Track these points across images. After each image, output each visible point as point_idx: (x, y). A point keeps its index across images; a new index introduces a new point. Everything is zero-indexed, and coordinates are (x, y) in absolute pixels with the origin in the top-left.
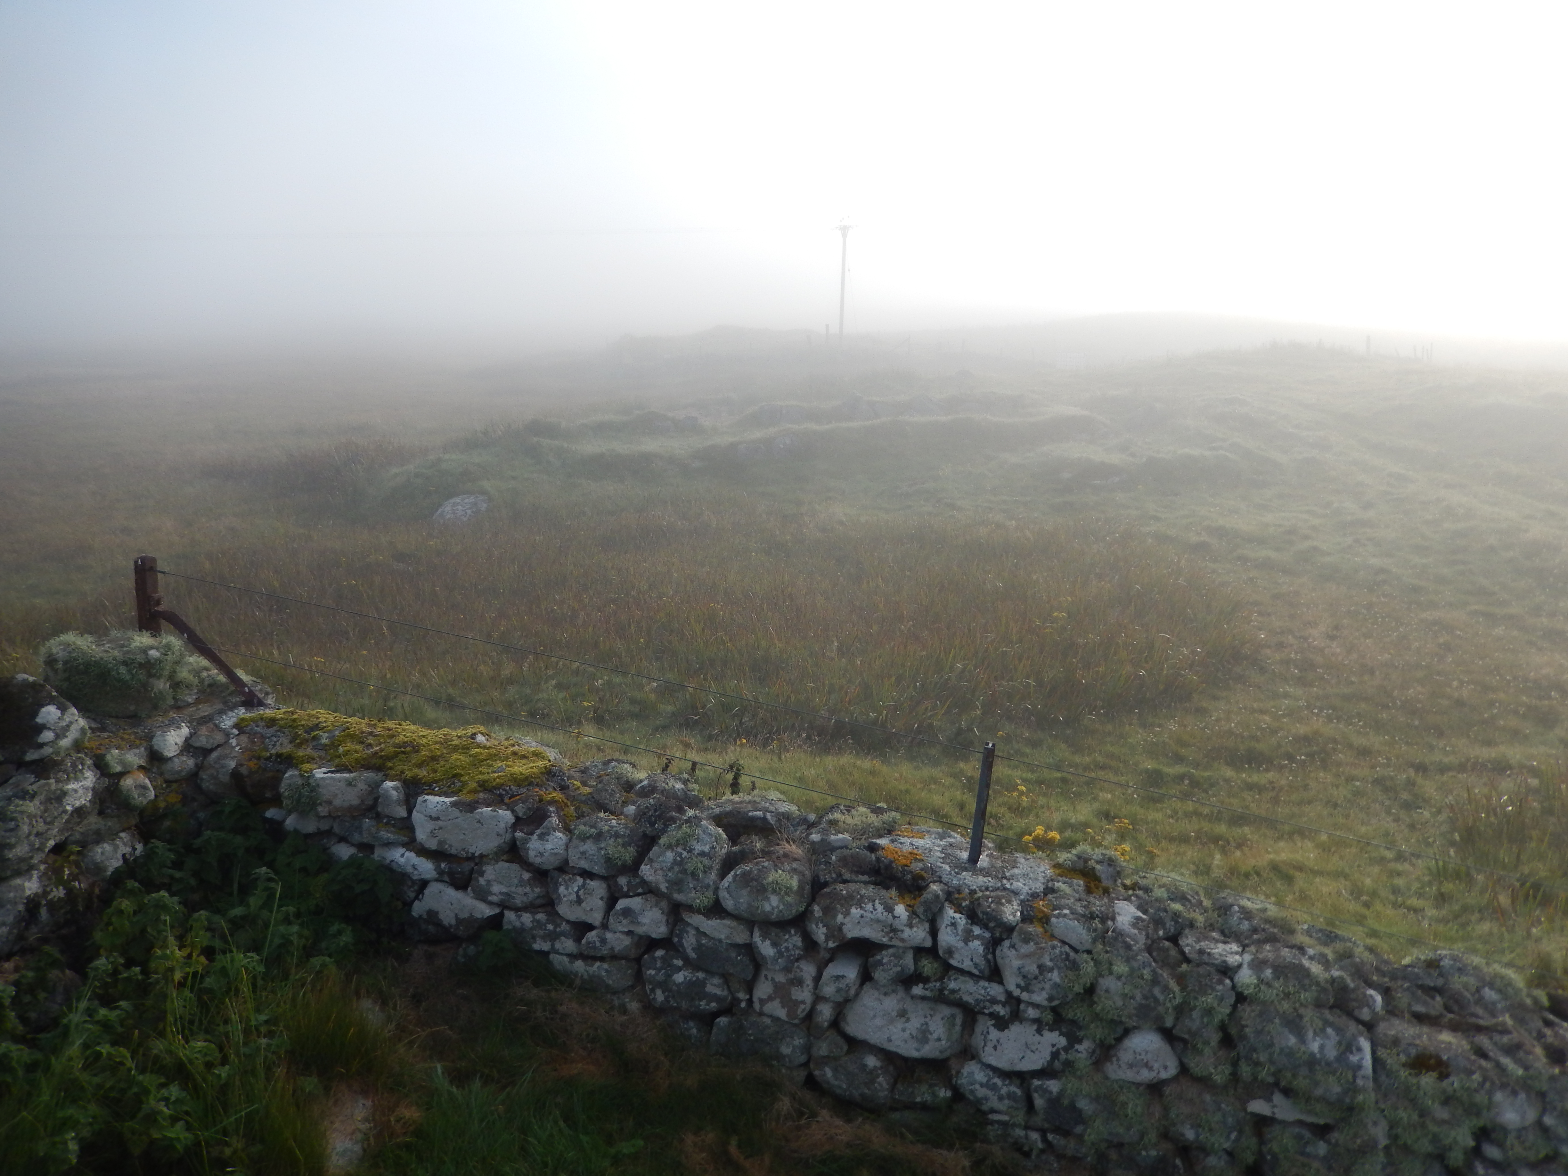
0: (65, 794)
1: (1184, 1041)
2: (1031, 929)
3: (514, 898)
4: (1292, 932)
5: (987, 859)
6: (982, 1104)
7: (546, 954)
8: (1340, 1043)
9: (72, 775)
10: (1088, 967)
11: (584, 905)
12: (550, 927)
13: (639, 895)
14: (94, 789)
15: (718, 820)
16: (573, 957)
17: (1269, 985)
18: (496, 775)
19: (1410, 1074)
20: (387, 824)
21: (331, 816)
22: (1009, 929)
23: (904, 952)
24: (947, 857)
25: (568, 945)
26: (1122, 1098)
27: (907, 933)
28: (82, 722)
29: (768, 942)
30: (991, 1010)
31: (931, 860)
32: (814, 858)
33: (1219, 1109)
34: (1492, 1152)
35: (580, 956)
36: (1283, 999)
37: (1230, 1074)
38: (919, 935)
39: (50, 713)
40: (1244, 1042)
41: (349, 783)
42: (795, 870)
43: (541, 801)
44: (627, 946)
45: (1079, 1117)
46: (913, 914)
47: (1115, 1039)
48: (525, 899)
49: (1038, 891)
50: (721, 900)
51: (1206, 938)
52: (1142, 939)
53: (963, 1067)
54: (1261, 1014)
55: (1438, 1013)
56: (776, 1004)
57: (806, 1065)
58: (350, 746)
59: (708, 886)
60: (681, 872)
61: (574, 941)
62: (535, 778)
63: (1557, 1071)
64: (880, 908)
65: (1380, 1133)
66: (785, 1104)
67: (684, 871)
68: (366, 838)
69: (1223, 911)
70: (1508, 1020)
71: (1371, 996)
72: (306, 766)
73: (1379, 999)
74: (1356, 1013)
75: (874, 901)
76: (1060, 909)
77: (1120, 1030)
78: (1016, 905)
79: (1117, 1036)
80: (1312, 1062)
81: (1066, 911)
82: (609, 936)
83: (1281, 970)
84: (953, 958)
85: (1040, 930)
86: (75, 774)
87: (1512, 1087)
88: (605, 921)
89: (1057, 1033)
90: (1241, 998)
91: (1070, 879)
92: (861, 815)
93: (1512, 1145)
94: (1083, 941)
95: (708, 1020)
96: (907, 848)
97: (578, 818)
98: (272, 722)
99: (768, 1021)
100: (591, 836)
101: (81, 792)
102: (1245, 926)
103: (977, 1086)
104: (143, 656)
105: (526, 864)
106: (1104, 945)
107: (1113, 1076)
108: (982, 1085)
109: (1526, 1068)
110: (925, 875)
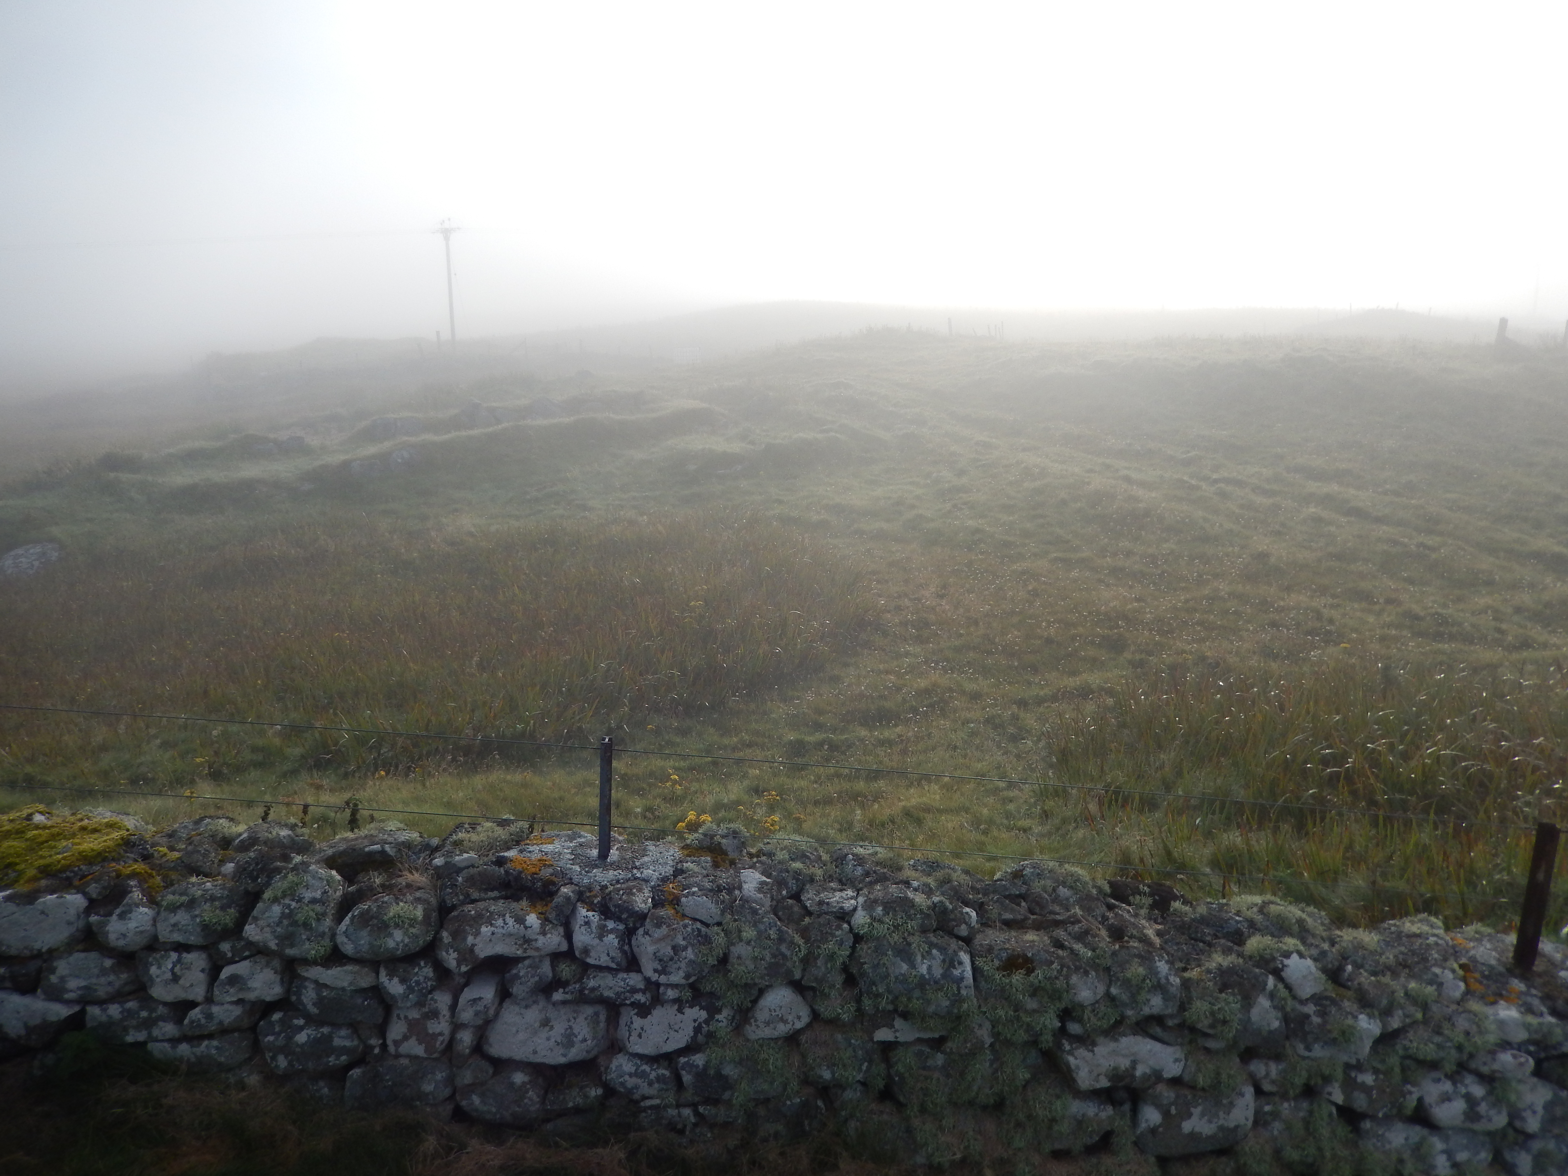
1: (813, 989)
2: (662, 912)
3: (96, 990)
4: (900, 869)
5: (617, 852)
6: (634, 1093)
7: (143, 1044)
8: (944, 961)
10: (720, 939)
11: (181, 982)
12: (144, 1014)
13: (245, 958)
15: (331, 863)
16: (174, 1041)
17: (881, 921)
18: (60, 856)
19: (1003, 976)
22: (642, 917)
23: (540, 961)
24: (577, 857)
25: (169, 1029)
26: (763, 1056)
27: (541, 941)
29: (396, 980)
30: (632, 1000)
31: (561, 864)
32: (439, 883)
33: (850, 1044)
34: (1074, 1028)
35: (183, 1038)
36: (893, 932)
37: (855, 1011)
38: (554, 940)
40: (865, 979)
42: (418, 900)
43: (118, 876)
44: (238, 1016)
45: (725, 1083)
46: (545, 920)
47: (751, 1001)
48: (110, 989)
49: (667, 874)
50: (340, 946)
51: (825, 889)
52: (768, 902)
53: (611, 1062)
54: (876, 949)
55: (1023, 917)
56: (413, 1041)
57: (452, 1097)
59: (323, 935)
60: (291, 925)
61: (175, 1024)
62: (109, 852)
63: (1117, 947)
64: (511, 921)
65: (984, 1034)
66: (431, 1143)
67: (295, 923)
69: (840, 861)
70: (1077, 911)
71: (967, 913)
73: (974, 914)
74: (956, 931)
75: (504, 915)
76: (689, 888)
77: (755, 992)
78: (647, 893)
79: (752, 998)
80: (922, 983)
81: (695, 889)
82: (215, 1009)
83: (890, 906)
84: (590, 957)
85: (671, 912)
87: (1082, 968)
88: (209, 995)
89: (698, 1008)
90: (858, 939)
91: (698, 857)
92: (488, 830)
93: (1089, 1019)
94: (712, 915)
95: (339, 1075)
96: (535, 856)
97: (166, 887)
99: (405, 1062)
100: (182, 905)
102: (859, 871)
103: (627, 1077)
105: (106, 950)
106: (733, 915)
107: (753, 1037)
108: (631, 1075)
109: (1094, 950)
110: (556, 880)
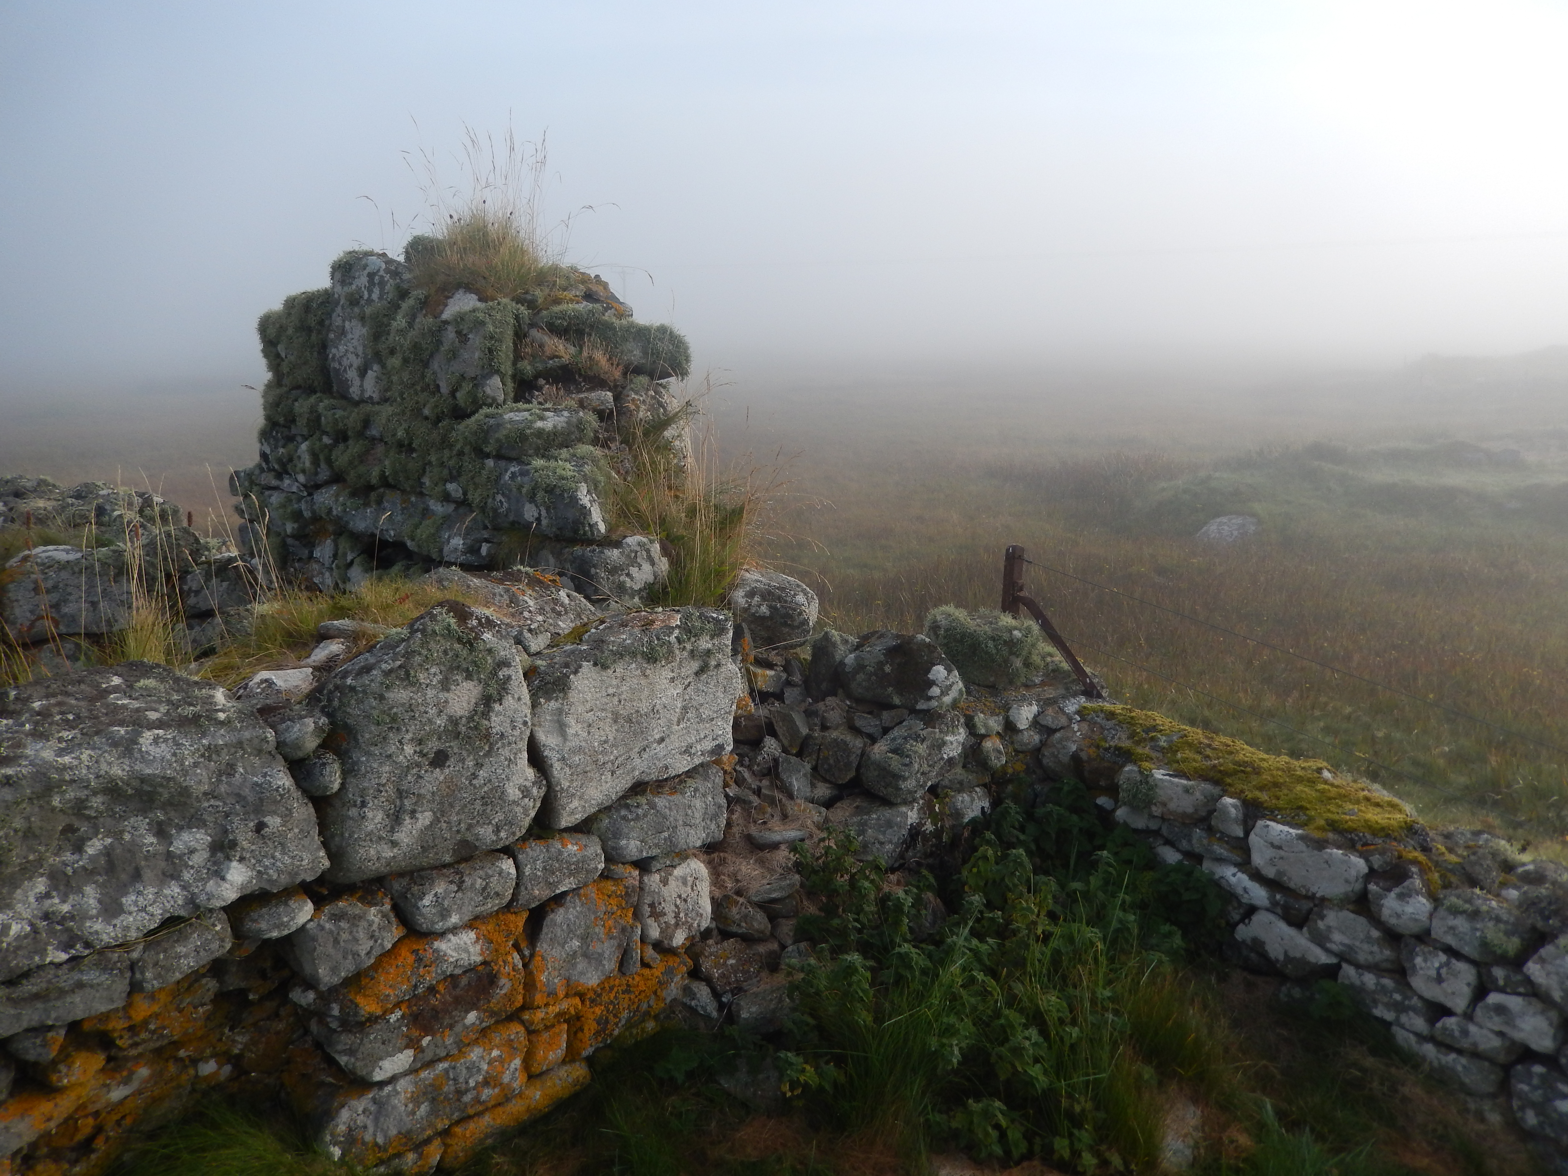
0: (944, 743)
3: (1356, 953)
7: (1387, 1025)
9: (951, 729)
11: (1444, 985)
12: (1397, 997)
13: (1519, 994)
14: (963, 744)
16: (1421, 1038)
18: (1348, 817)
20: (1219, 839)
21: (1163, 818)
25: (1419, 1023)
28: (961, 685)
35: (1432, 1039)
39: (939, 672)
41: (1187, 790)
43: (1400, 857)
44: (1495, 1048)
48: (1370, 958)
58: (1188, 754)
61: (1426, 1021)
62: (1392, 831)
68: (1197, 849)
72: (1146, 765)
82: (1472, 1028)
86: (953, 728)
88: (1469, 1011)
97: (1446, 887)
98: (1111, 715)
100: (1464, 912)
101: (955, 744)
104: (1009, 635)
105: (1376, 921)
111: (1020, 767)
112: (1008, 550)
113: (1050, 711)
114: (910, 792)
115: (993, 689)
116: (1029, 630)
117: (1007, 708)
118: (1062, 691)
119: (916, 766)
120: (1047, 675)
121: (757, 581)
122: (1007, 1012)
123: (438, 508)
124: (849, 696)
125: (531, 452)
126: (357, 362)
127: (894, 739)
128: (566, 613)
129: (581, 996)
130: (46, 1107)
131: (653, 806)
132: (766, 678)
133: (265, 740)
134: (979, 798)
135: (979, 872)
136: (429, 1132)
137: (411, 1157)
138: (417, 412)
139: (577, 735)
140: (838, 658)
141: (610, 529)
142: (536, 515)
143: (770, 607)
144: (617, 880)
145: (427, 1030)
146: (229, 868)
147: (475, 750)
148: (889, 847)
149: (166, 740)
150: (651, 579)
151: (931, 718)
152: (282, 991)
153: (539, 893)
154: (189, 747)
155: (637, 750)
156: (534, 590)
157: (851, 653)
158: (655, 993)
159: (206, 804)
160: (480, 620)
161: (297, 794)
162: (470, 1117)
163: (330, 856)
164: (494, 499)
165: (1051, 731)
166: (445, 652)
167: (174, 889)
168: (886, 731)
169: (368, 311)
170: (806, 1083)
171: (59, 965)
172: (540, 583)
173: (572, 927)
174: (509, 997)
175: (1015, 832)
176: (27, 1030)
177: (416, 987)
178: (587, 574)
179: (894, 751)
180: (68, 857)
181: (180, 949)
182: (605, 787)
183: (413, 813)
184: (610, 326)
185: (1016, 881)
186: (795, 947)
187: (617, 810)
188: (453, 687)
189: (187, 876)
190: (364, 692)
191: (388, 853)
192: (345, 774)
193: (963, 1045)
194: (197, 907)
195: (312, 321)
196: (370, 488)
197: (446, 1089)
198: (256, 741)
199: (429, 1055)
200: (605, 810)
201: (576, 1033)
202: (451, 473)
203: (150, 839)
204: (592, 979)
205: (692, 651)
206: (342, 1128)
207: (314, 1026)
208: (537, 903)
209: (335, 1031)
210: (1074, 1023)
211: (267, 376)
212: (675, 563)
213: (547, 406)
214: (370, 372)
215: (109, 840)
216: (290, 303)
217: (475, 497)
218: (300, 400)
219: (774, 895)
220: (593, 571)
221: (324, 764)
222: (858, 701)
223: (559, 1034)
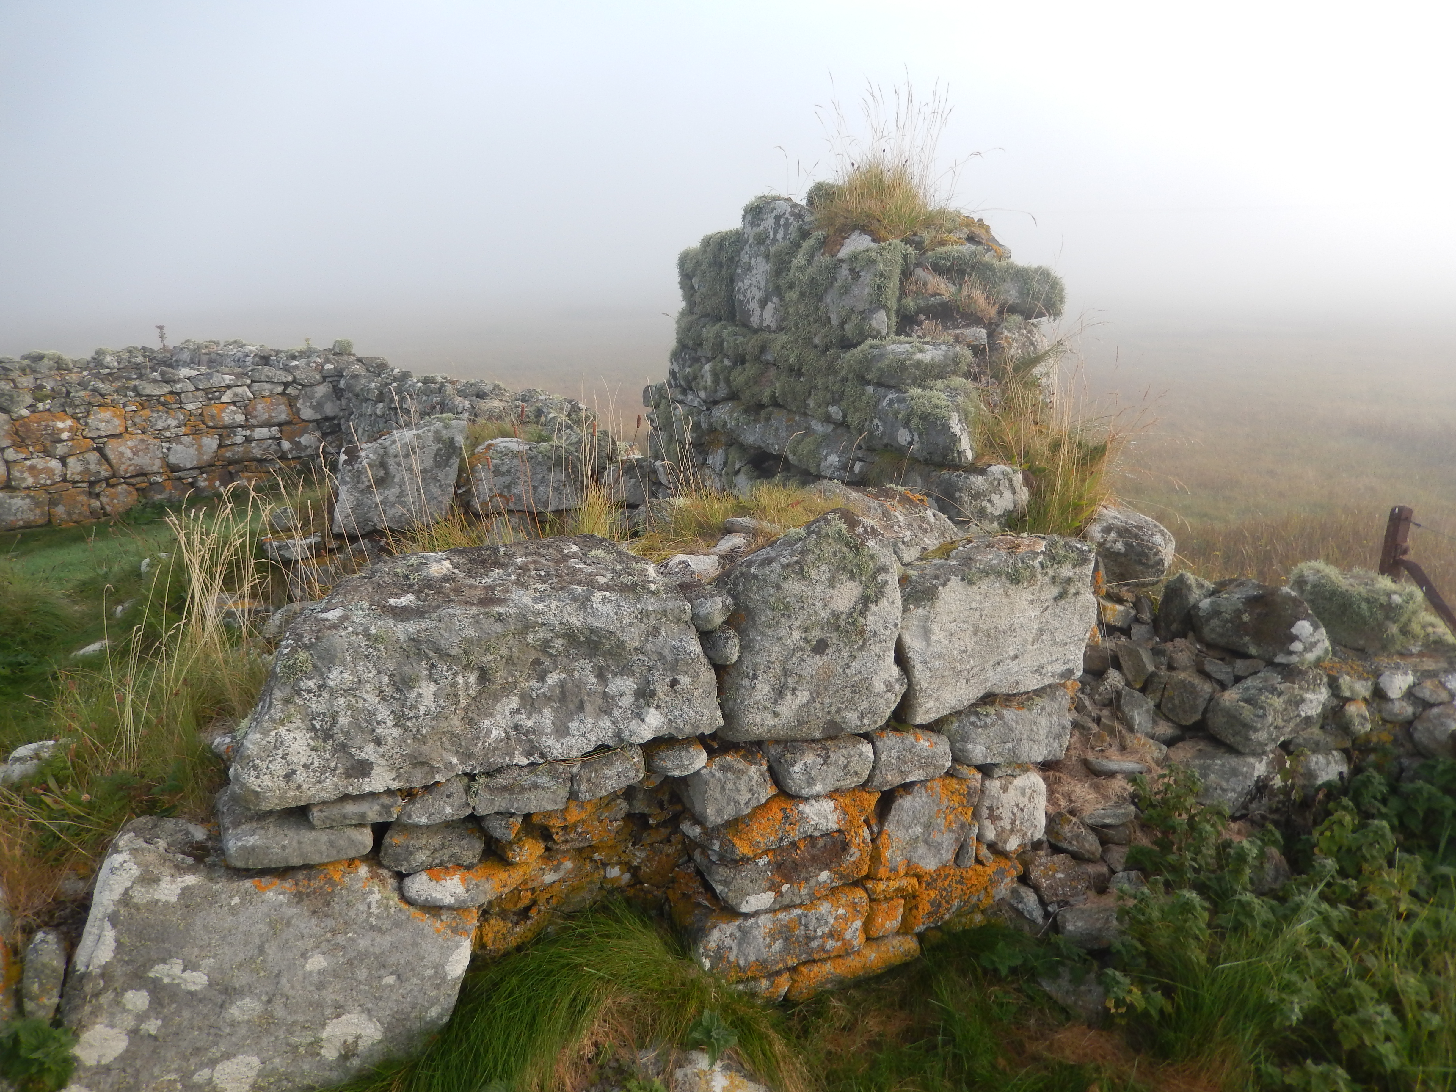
0: (1303, 700)
9: (1312, 687)
14: (1324, 704)
28: (1327, 643)
86: (1314, 687)
101: (1315, 703)
104: (1386, 599)
111: (1386, 737)
112: (1393, 510)
113: (1428, 684)
114: (1260, 744)
115: (1362, 652)
116: (1411, 596)
117: (1377, 674)
118: (1445, 665)
119: (1270, 719)
120: (1426, 645)
121: (1115, 518)
122: (1357, 982)
123: (817, 426)
124: (1200, 640)
125: (909, 381)
126: (759, 295)
127: (1247, 689)
128: (931, 530)
129: (919, 877)
130: (503, 875)
131: (1000, 717)
132: (1116, 613)
133: (683, 611)
134: (1336, 763)
135: (1332, 837)
136: (781, 966)
137: (764, 983)
138: (808, 342)
139: (939, 642)
140: (1192, 601)
141: (977, 457)
142: (909, 439)
143: (1126, 544)
144: (962, 780)
145: (788, 879)
146: (647, 713)
147: (851, 643)
148: (1232, 795)
149: (611, 601)
150: (1011, 507)
151: (1290, 673)
152: (674, 822)
153: (893, 779)
154: (628, 608)
155: (992, 663)
156: (904, 507)
157: (1206, 597)
158: (986, 889)
159: (635, 658)
160: (866, 529)
161: (704, 660)
162: (814, 961)
163: (725, 716)
164: (871, 422)
165: (1427, 705)
166: (835, 554)
167: (606, 723)
168: (1238, 679)
169: (773, 249)
170: (1132, 1004)
171: (522, 767)
172: (910, 501)
173: (917, 815)
174: (857, 865)
175: (1377, 804)
176: (497, 813)
177: (781, 839)
178: (952, 497)
179: (1248, 701)
180: (534, 683)
181: (607, 772)
182: (959, 693)
183: (794, 689)
184: (989, 267)
185: (1375, 853)
186: (1125, 874)
187: (967, 716)
188: (838, 585)
189: (616, 713)
190: (765, 581)
191: (770, 721)
192: (743, 649)
193: (1305, 1005)
194: (622, 740)
195: (724, 257)
196: (761, 406)
197: (797, 932)
198: (677, 611)
199: (786, 900)
200: (957, 714)
201: (911, 909)
202: (833, 397)
203: (593, 679)
204: (929, 864)
205: (1054, 577)
206: (713, 945)
207: (697, 855)
208: (889, 787)
209: (714, 863)
210: (1435, 1009)
211: (682, 305)
212: (1036, 494)
213: (927, 339)
214: (769, 304)
215: (564, 676)
216: (707, 242)
217: (854, 420)
218: (708, 327)
219: (1108, 821)
220: (957, 494)
221: (727, 638)
222: (1210, 646)
223: (897, 907)
